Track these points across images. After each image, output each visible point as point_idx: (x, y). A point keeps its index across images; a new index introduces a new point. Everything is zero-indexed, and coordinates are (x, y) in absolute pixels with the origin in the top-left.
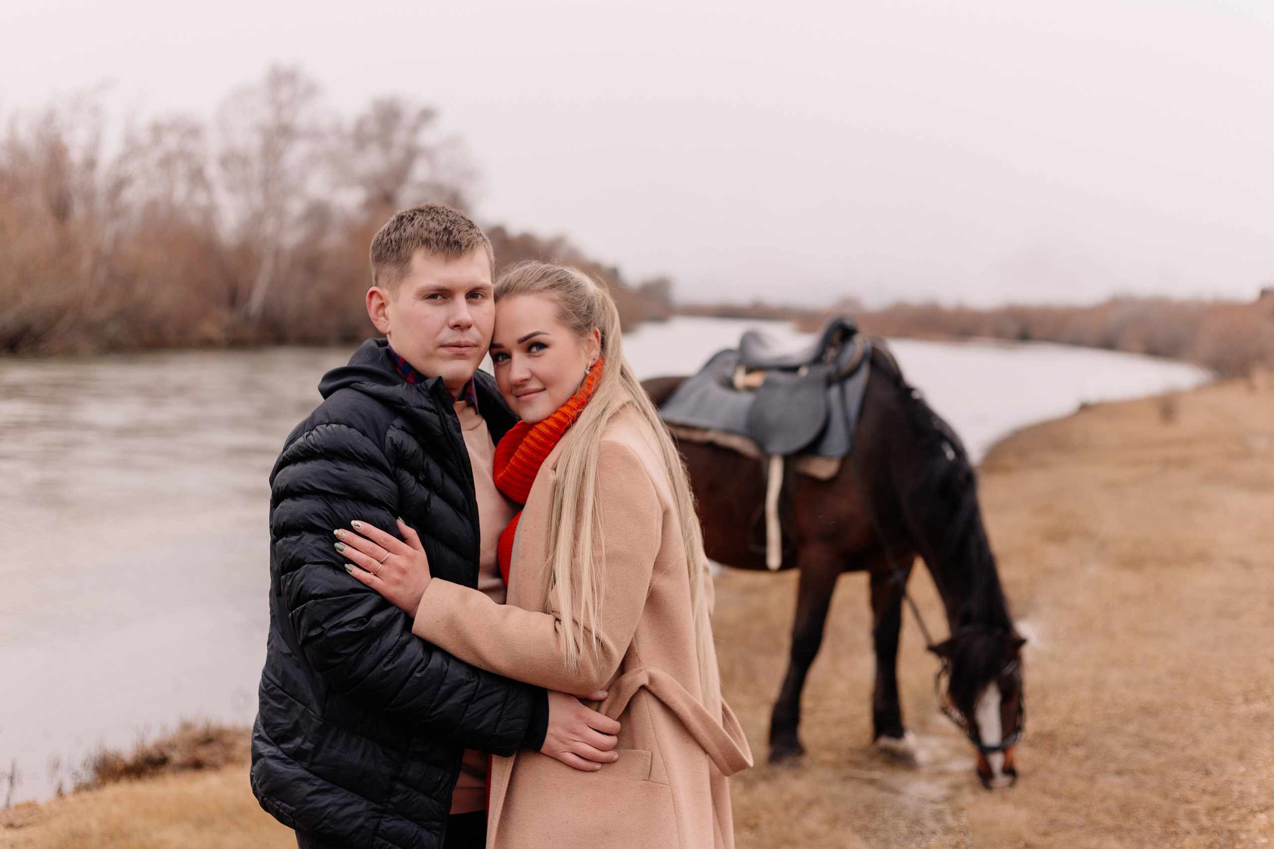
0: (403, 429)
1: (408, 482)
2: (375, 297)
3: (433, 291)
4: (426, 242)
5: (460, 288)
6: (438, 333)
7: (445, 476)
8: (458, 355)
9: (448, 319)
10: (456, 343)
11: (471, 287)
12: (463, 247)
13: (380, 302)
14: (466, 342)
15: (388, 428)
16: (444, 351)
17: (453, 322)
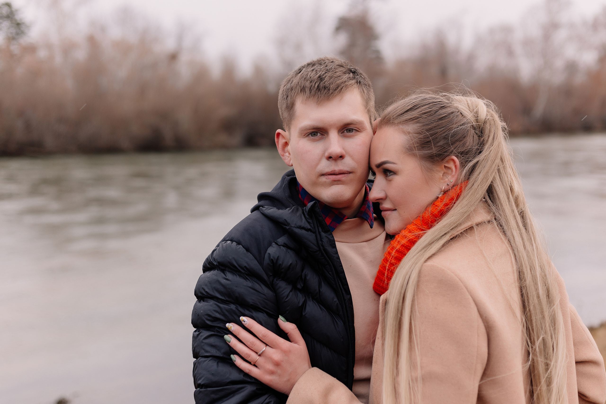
0: (285, 245)
1: (283, 291)
2: (280, 137)
3: (309, 130)
4: (303, 90)
5: (331, 126)
6: (317, 164)
7: (323, 283)
8: (335, 181)
9: (324, 152)
10: (331, 171)
11: (342, 124)
12: (331, 91)
13: (284, 141)
14: (340, 170)
15: (270, 245)
16: (323, 179)
17: (327, 154)
